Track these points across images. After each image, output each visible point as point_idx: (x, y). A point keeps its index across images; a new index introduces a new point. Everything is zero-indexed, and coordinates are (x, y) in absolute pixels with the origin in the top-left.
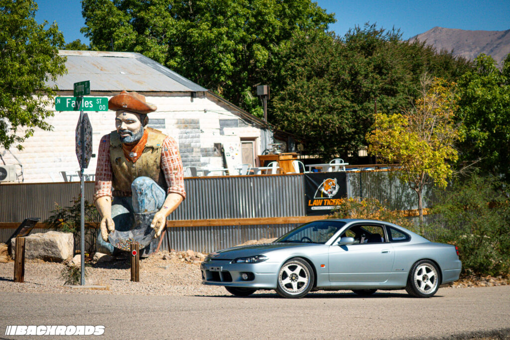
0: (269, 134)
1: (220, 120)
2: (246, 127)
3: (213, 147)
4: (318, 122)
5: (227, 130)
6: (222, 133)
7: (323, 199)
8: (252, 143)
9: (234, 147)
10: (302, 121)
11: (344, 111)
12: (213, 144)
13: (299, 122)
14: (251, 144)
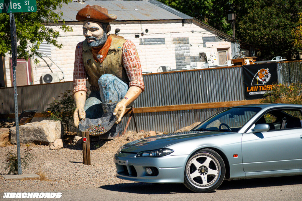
0: (237, 45)
1: (203, 38)
2: (221, 41)
3: (199, 55)
4: (269, 36)
5: (208, 44)
6: (205, 46)
7: (259, 86)
8: (226, 52)
9: (213, 54)
10: (258, 36)
11: (286, 28)
12: (199, 54)
13: (256, 37)
14: (225, 52)
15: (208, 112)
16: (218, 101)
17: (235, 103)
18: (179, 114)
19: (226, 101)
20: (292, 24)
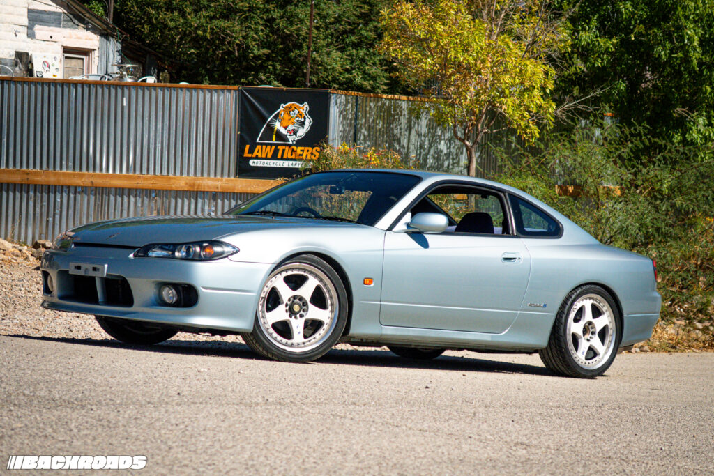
0: (114, 46)
1: (30, 11)
2: (75, 28)
3: (13, 57)
4: (205, 31)
5: (40, 30)
6: (31, 35)
7: (277, 145)
8: (83, 59)
9: (51, 62)
10: (177, 27)
11: (252, 18)
12: (13, 53)
13: (171, 29)
14: (81, 61)
15: (132, 199)
16: (165, 173)
17: (210, 183)
18: (52, 195)
19: (185, 174)
20: (268, 11)
